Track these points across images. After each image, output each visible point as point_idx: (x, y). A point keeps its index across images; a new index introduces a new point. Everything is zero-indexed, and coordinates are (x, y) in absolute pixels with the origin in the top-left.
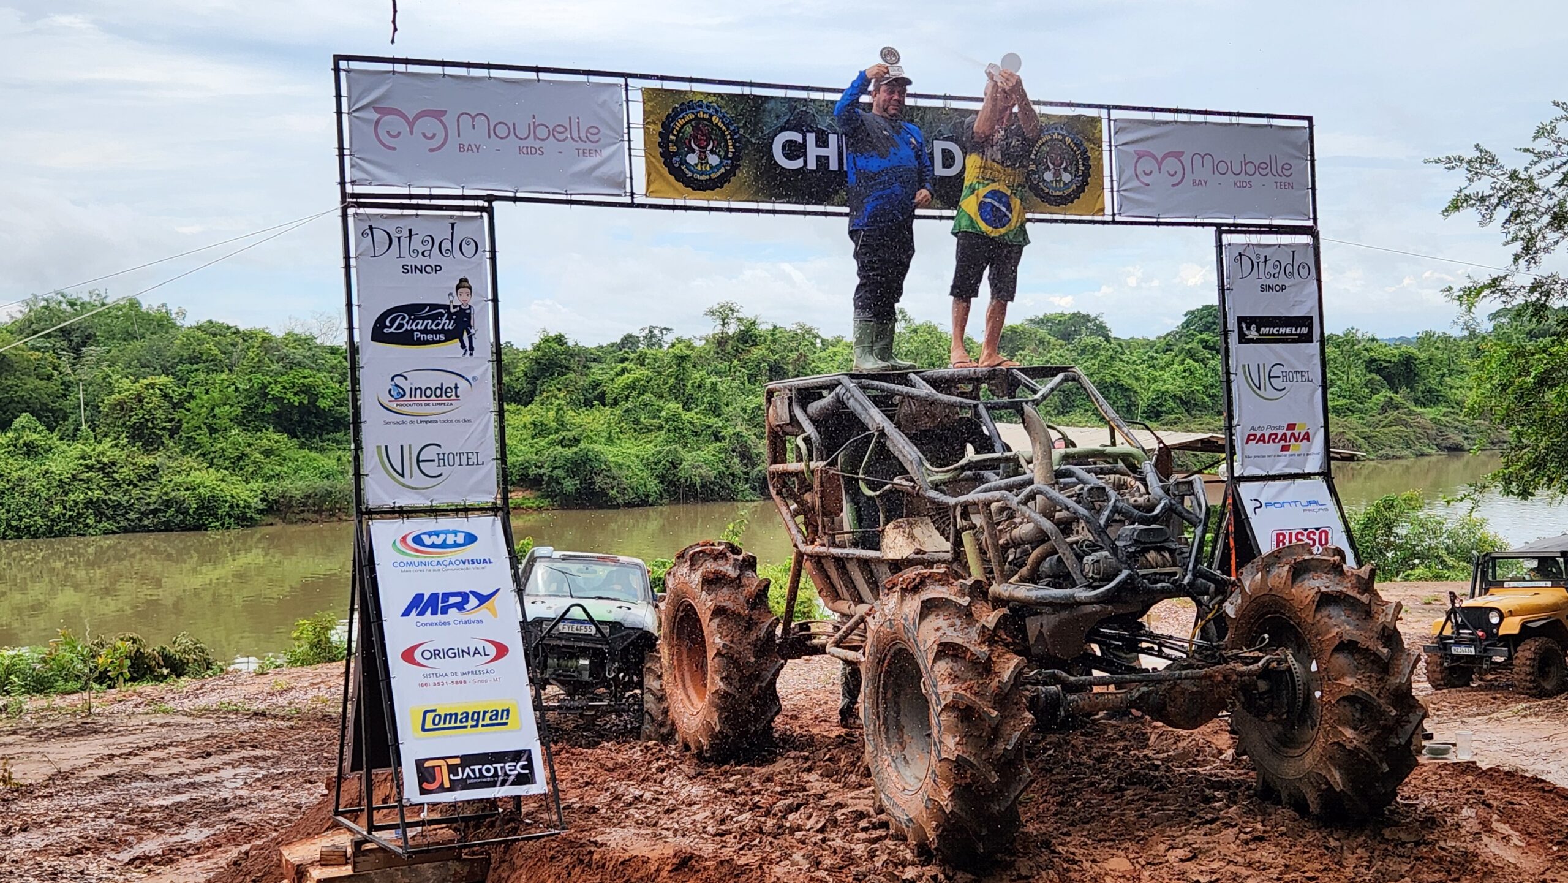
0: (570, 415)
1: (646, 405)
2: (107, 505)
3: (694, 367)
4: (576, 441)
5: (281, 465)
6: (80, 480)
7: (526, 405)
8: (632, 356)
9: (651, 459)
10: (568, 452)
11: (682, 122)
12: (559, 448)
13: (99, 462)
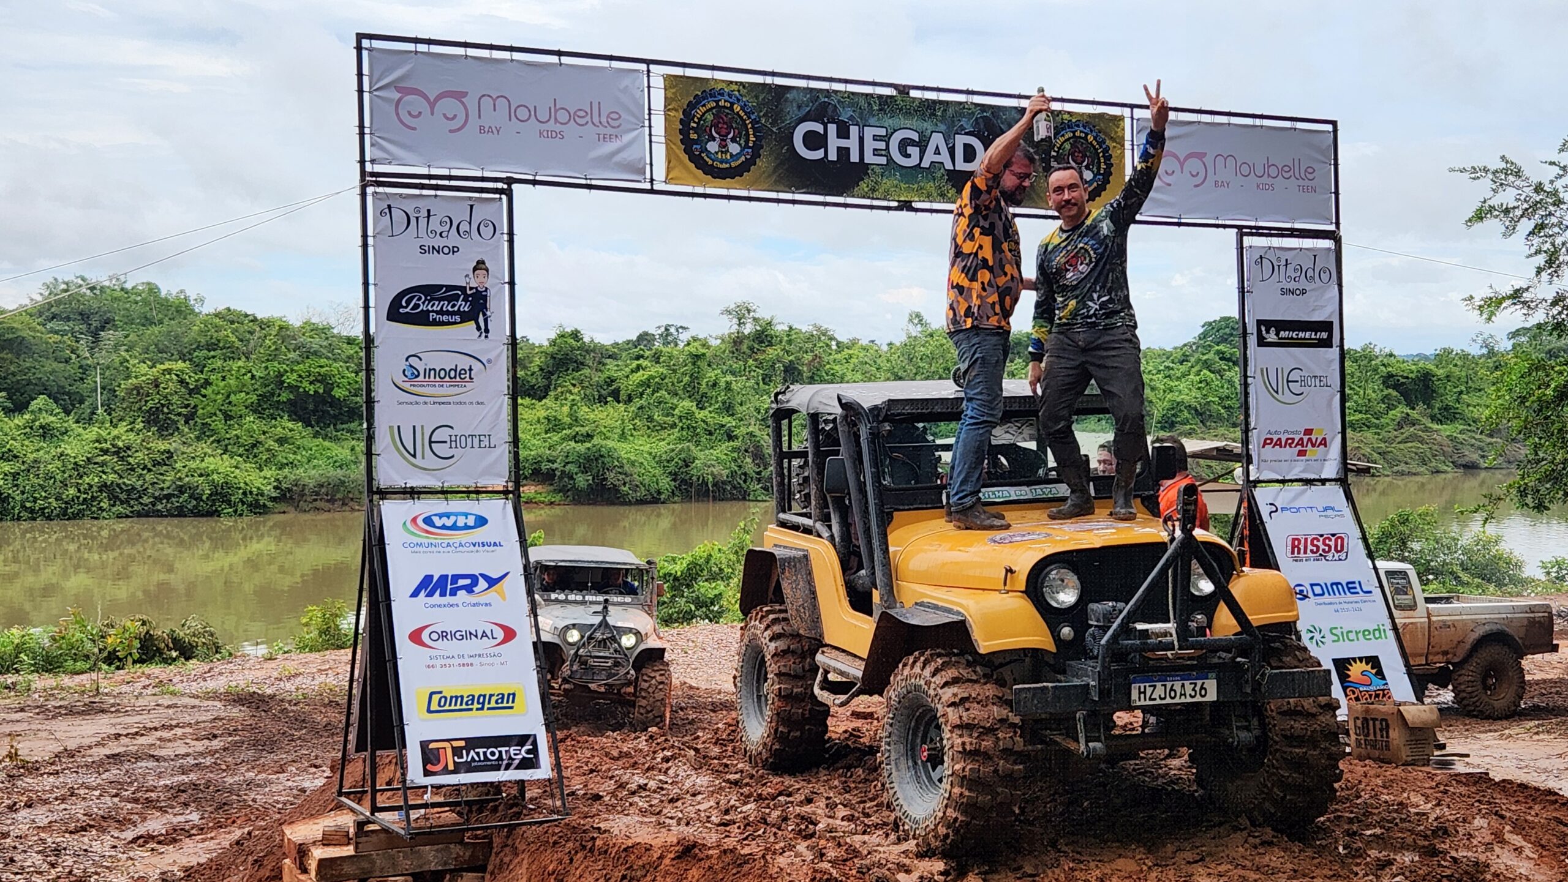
0: (584, 411)
1: (660, 403)
2: (121, 488)
3: (709, 365)
4: (589, 436)
5: (295, 453)
6: (95, 463)
7: (540, 400)
8: (648, 353)
9: (664, 457)
10: (581, 448)
11: (703, 109)
12: (572, 444)
13: (114, 446)
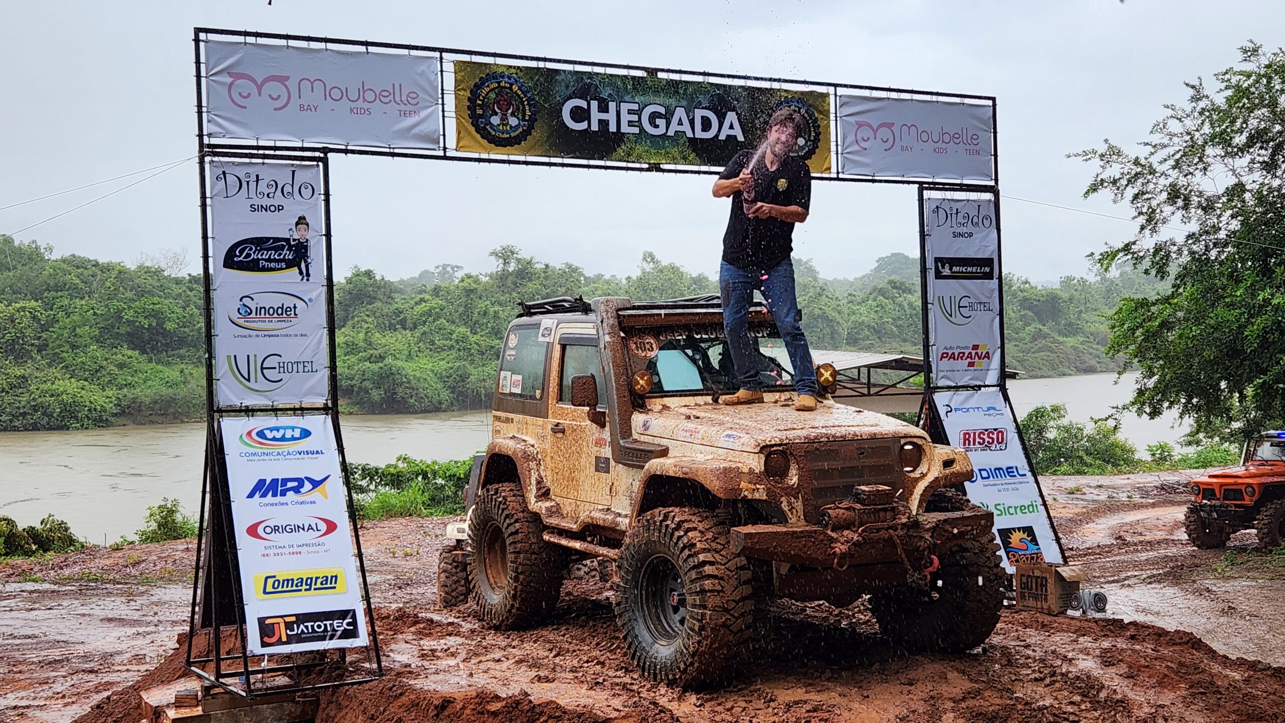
0: (376, 337)
1: (440, 329)
3: (480, 298)
4: (381, 358)
5: (132, 376)
8: (429, 288)
9: (444, 374)
10: (375, 367)
11: (487, 89)
12: (367, 364)
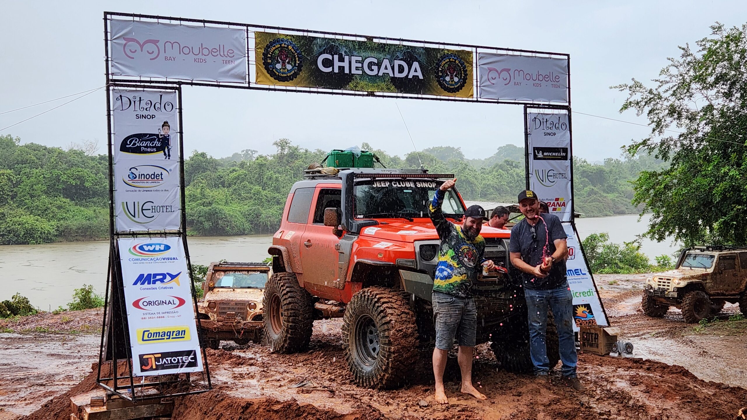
0: (207, 191)
1: (244, 187)
3: (268, 169)
4: (210, 204)
5: (66, 214)
8: (238, 163)
9: (247, 213)
10: (207, 209)
11: (274, 48)
12: (202, 207)
